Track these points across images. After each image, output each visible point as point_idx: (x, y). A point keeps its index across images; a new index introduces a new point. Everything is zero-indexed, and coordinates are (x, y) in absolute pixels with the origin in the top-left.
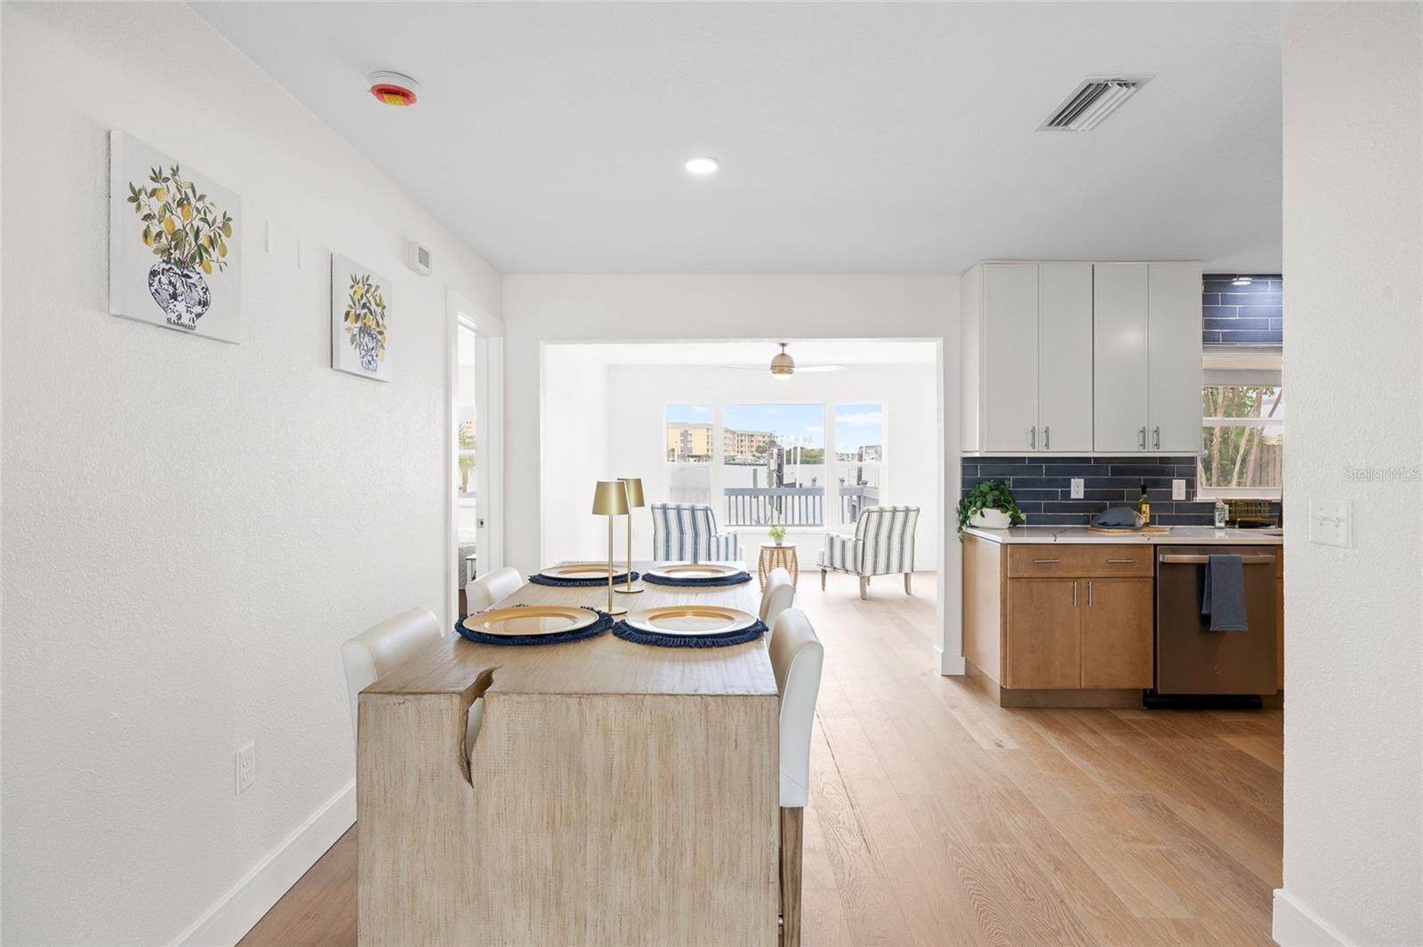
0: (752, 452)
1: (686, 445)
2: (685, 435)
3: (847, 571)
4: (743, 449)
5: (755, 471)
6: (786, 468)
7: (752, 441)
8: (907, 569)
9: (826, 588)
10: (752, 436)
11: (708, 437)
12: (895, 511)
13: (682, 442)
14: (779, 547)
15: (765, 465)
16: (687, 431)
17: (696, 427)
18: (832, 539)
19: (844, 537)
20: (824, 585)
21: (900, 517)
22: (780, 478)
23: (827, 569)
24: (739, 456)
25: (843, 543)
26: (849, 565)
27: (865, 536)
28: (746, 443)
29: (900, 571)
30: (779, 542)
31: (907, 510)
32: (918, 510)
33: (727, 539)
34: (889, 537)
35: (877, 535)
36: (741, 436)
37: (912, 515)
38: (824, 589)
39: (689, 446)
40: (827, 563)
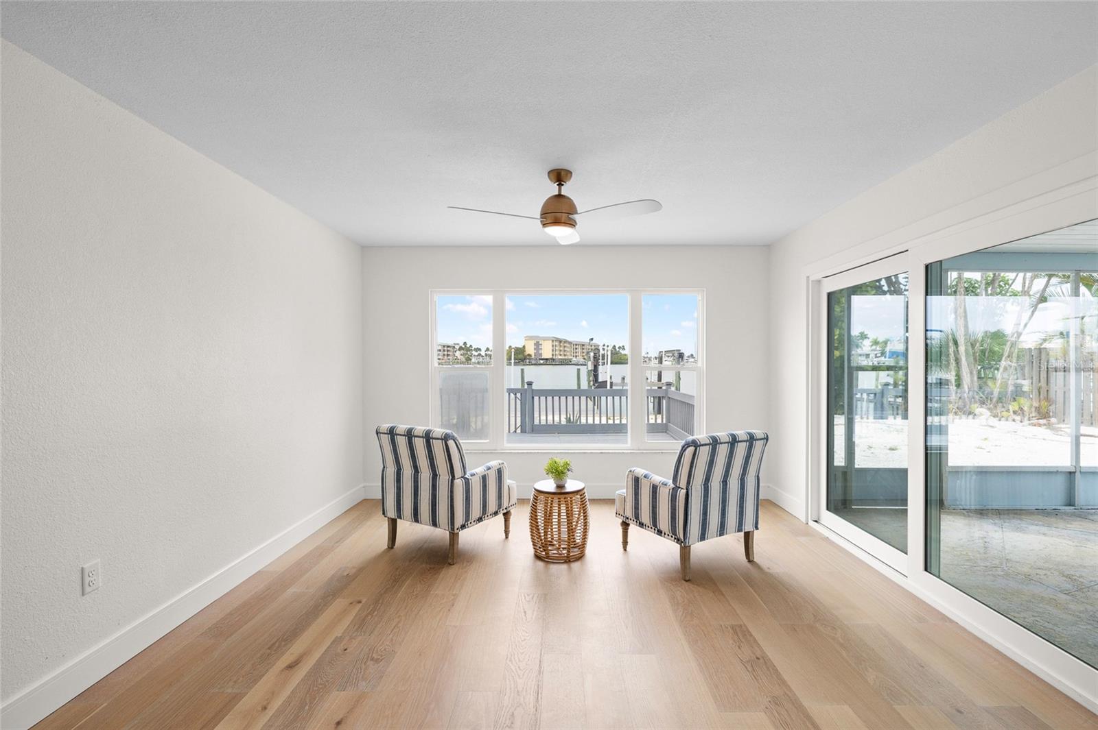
0: (583, 356)
1: (538, 351)
2: (537, 345)
3: (660, 532)
4: (577, 354)
5: (579, 370)
6: (601, 368)
7: (583, 349)
8: (748, 527)
9: (628, 548)
10: (583, 345)
11: (553, 346)
12: (734, 441)
13: (535, 349)
14: (561, 492)
15: (585, 365)
16: (538, 342)
17: (545, 339)
18: (637, 480)
19: (657, 479)
20: (625, 543)
21: (741, 449)
22: (596, 377)
23: (630, 522)
24: (574, 359)
25: (655, 489)
26: (664, 523)
27: (688, 482)
28: (579, 350)
29: (740, 530)
30: (560, 483)
31: (752, 439)
32: (766, 439)
33: (484, 478)
34: (725, 482)
35: (707, 479)
36: (576, 345)
37: (758, 445)
38: (625, 550)
39: (540, 352)
40: (629, 513)
